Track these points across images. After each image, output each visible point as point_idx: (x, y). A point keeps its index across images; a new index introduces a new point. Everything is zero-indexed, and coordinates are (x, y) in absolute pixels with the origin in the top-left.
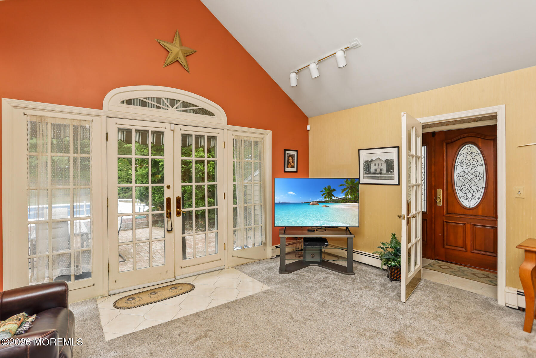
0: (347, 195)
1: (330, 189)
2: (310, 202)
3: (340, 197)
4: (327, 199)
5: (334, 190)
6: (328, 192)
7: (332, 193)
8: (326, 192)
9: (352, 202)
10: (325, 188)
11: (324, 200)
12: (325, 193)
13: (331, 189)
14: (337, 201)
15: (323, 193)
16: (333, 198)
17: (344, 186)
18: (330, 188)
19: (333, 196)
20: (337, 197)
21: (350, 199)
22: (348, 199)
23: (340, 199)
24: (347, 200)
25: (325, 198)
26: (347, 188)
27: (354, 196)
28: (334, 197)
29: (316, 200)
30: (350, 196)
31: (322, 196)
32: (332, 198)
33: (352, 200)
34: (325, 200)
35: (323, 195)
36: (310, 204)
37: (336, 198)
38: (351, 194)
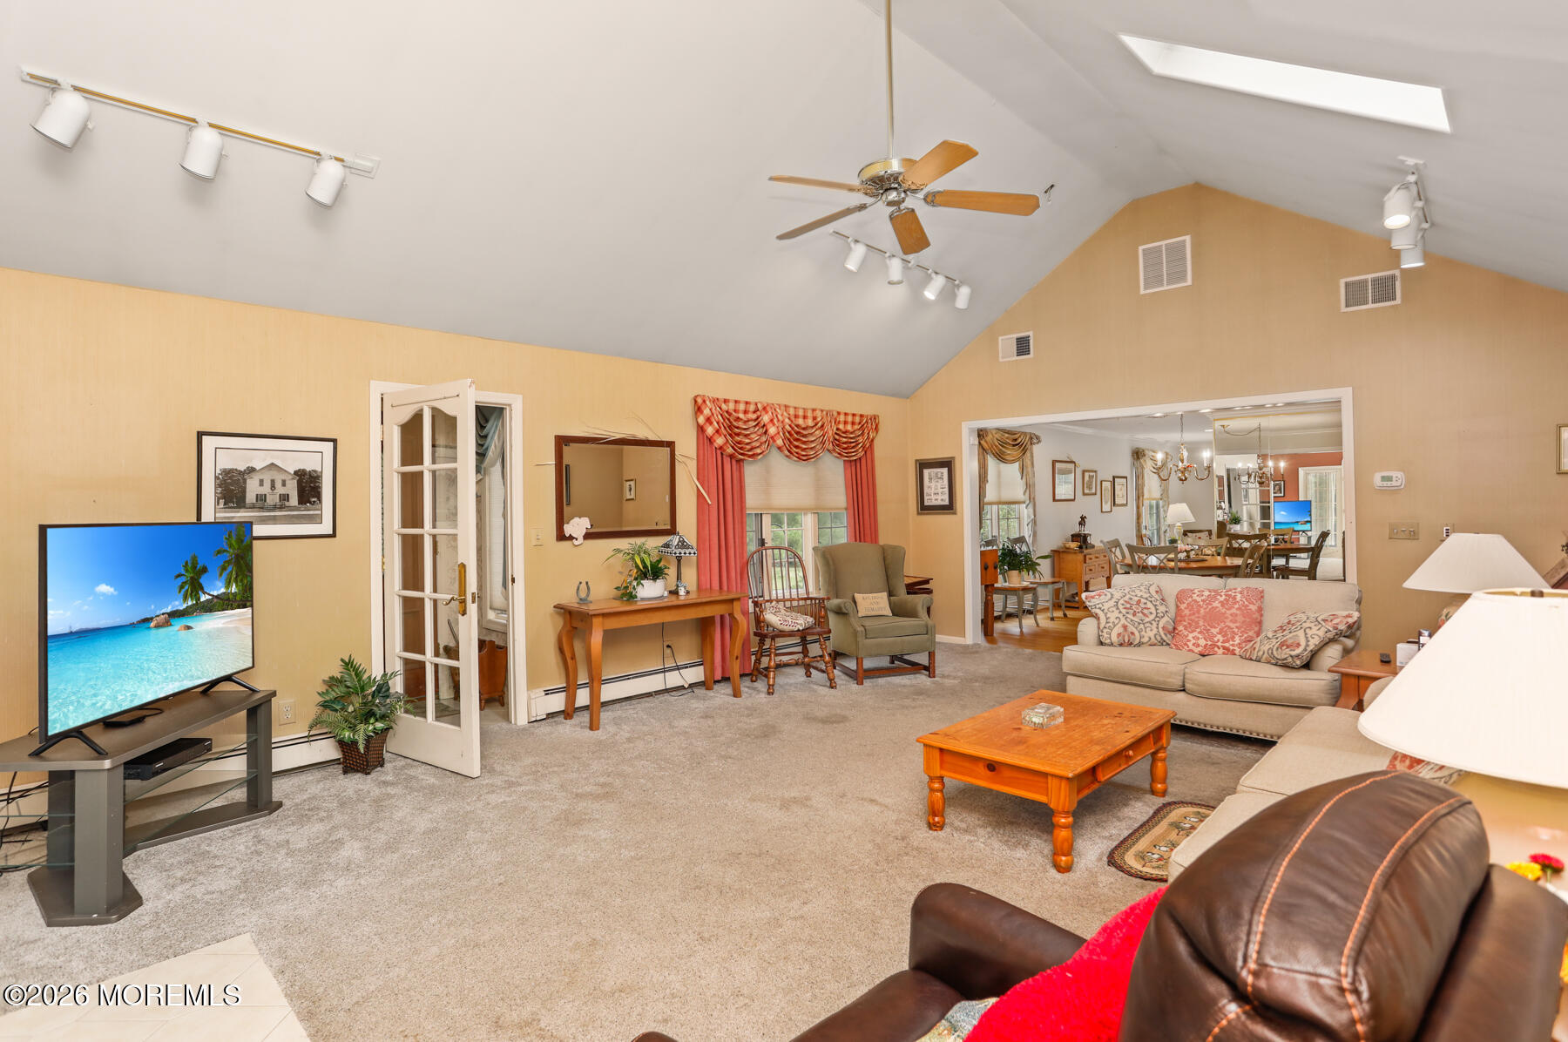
0: (228, 585)
1: (196, 567)
2: (152, 619)
3: (215, 593)
4: (190, 603)
5: (204, 570)
6: (192, 578)
7: (201, 580)
8: (188, 576)
9: (239, 607)
10: (186, 564)
11: (181, 608)
12: (185, 583)
13: (198, 566)
14: (208, 608)
15: (180, 584)
16: (203, 598)
17: (225, 553)
18: (197, 564)
19: (202, 589)
20: (209, 594)
21: (235, 595)
22: (231, 597)
23: (215, 600)
24: (228, 599)
25: (185, 598)
26: (229, 562)
27: (243, 585)
28: (204, 593)
29: (164, 611)
30: (234, 589)
31: (180, 592)
32: (199, 599)
33: (238, 598)
34: (185, 606)
35: (181, 587)
36: (152, 624)
37: (208, 597)
38: (236, 580)
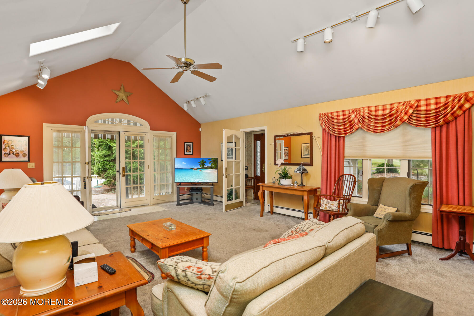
0: (212, 165)
2: (193, 168)
3: (208, 166)
4: (202, 167)
5: (205, 162)
7: (205, 164)
8: (202, 163)
9: (214, 169)
10: (201, 161)
14: (207, 168)
16: (205, 167)
19: (205, 165)
21: (213, 167)
25: (201, 166)
26: (212, 161)
27: (216, 165)
28: (205, 166)
29: (196, 168)
30: (213, 166)
33: (214, 167)
34: (201, 167)
35: (200, 164)
37: (206, 167)
38: (214, 164)
